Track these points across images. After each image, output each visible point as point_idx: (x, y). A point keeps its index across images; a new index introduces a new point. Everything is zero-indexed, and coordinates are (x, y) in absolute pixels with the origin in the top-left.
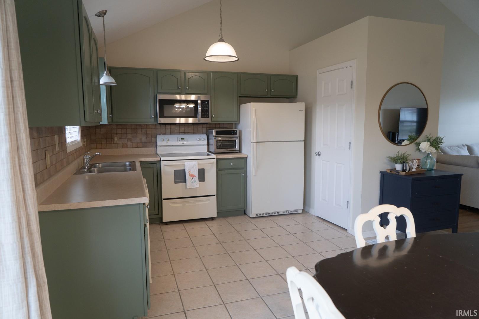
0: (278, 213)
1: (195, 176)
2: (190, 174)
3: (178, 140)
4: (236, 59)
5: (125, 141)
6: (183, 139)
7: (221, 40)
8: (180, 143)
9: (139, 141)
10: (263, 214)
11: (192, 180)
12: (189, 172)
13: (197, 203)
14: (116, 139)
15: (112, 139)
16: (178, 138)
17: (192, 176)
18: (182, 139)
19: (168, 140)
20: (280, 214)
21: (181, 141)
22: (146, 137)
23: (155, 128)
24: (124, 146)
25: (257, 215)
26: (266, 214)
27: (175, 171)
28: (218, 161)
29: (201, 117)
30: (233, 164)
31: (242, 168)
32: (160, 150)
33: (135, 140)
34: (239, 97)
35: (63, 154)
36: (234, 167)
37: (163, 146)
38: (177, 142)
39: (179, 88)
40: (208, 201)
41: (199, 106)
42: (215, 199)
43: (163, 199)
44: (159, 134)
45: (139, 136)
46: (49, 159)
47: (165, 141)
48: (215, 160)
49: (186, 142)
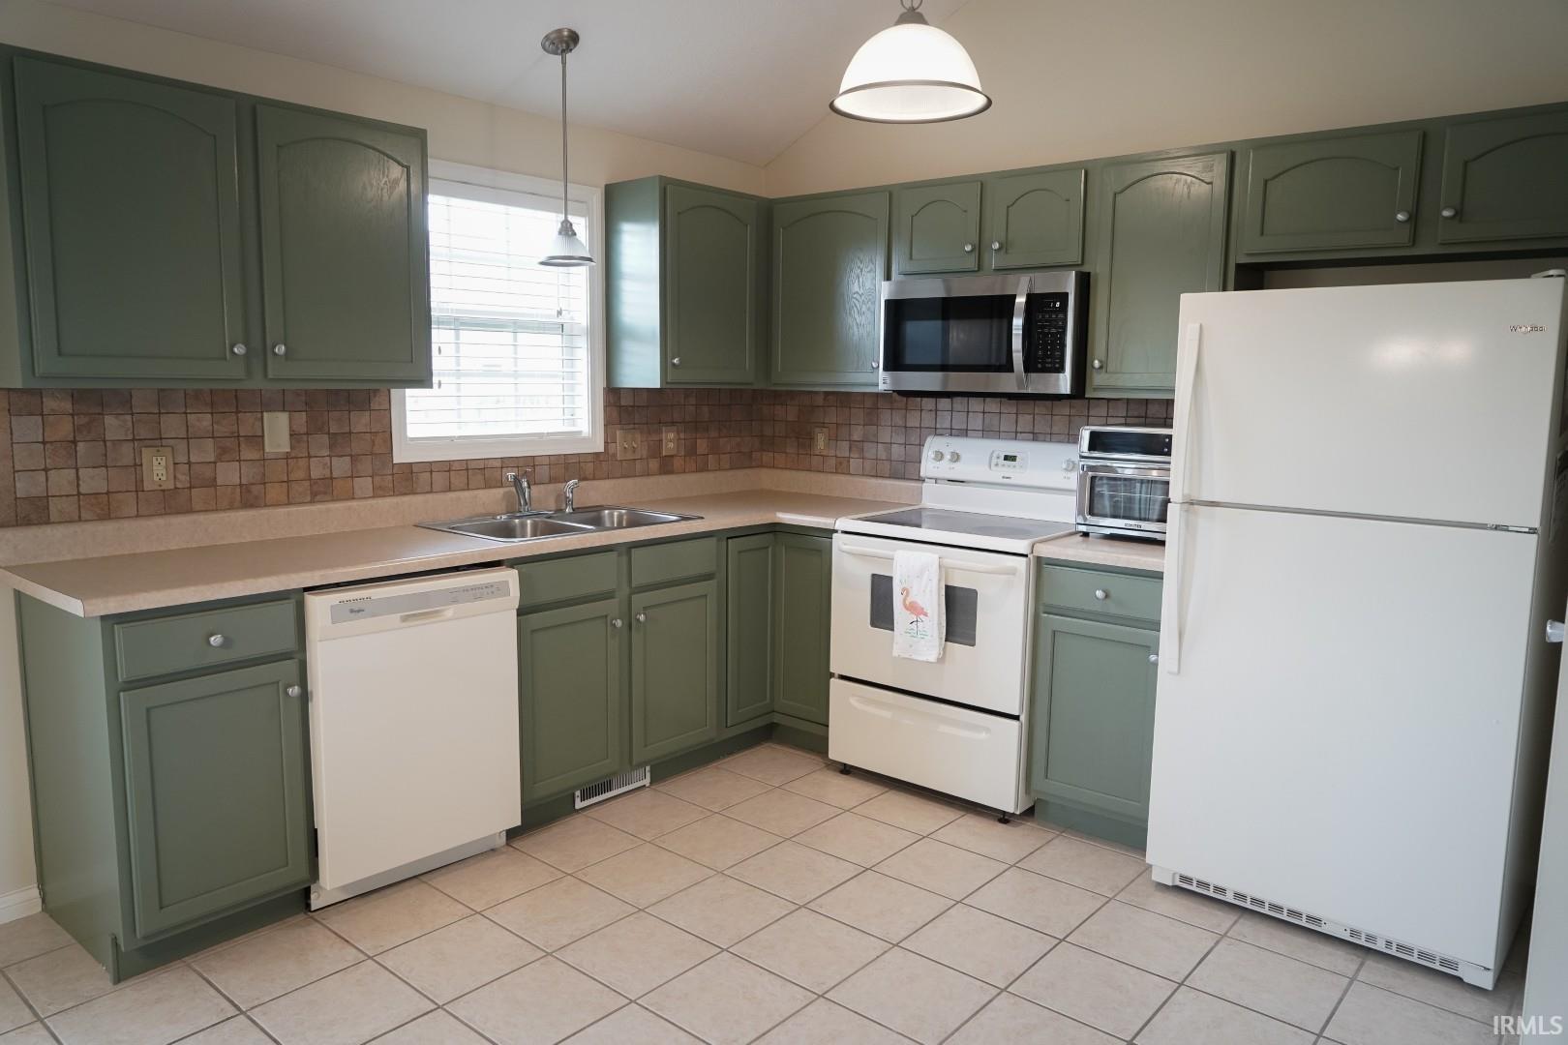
1: (926, 615)
2: (907, 603)
3: (994, 461)
4: (979, 97)
5: (843, 449)
6: (1013, 458)
8: (996, 475)
9: (882, 455)
11: (914, 625)
12: (905, 591)
13: (944, 729)
14: (821, 441)
15: (812, 439)
16: (995, 455)
17: (913, 608)
18: (1006, 458)
19: (957, 457)
20: (1324, 929)
21: (1003, 465)
22: (903, 442)
23: (934, 408)
24: (842, 468)
25: (1184, 878)
26: (1239, 897)
27: (874, 575)
28: (1042, 566)
29: (1029, 367)
30: (1107, 596)
31: (1156, 626)
32: (932, 497)
33: (870, 451)
34: (1239, 266)
35: (341, 466)
36: (1113, 610)
37: (936, 480)
38: (987, 467)
39: (968, 248)
40: (983, 735)
41: (1018, 322)
42: (1010, 733)
43: (832, 675)
44: (936, 432)
45: (885, 435)
46: (158, 470)
47: (945, 463)
48: (1024, 559)
49: (1016, 474)
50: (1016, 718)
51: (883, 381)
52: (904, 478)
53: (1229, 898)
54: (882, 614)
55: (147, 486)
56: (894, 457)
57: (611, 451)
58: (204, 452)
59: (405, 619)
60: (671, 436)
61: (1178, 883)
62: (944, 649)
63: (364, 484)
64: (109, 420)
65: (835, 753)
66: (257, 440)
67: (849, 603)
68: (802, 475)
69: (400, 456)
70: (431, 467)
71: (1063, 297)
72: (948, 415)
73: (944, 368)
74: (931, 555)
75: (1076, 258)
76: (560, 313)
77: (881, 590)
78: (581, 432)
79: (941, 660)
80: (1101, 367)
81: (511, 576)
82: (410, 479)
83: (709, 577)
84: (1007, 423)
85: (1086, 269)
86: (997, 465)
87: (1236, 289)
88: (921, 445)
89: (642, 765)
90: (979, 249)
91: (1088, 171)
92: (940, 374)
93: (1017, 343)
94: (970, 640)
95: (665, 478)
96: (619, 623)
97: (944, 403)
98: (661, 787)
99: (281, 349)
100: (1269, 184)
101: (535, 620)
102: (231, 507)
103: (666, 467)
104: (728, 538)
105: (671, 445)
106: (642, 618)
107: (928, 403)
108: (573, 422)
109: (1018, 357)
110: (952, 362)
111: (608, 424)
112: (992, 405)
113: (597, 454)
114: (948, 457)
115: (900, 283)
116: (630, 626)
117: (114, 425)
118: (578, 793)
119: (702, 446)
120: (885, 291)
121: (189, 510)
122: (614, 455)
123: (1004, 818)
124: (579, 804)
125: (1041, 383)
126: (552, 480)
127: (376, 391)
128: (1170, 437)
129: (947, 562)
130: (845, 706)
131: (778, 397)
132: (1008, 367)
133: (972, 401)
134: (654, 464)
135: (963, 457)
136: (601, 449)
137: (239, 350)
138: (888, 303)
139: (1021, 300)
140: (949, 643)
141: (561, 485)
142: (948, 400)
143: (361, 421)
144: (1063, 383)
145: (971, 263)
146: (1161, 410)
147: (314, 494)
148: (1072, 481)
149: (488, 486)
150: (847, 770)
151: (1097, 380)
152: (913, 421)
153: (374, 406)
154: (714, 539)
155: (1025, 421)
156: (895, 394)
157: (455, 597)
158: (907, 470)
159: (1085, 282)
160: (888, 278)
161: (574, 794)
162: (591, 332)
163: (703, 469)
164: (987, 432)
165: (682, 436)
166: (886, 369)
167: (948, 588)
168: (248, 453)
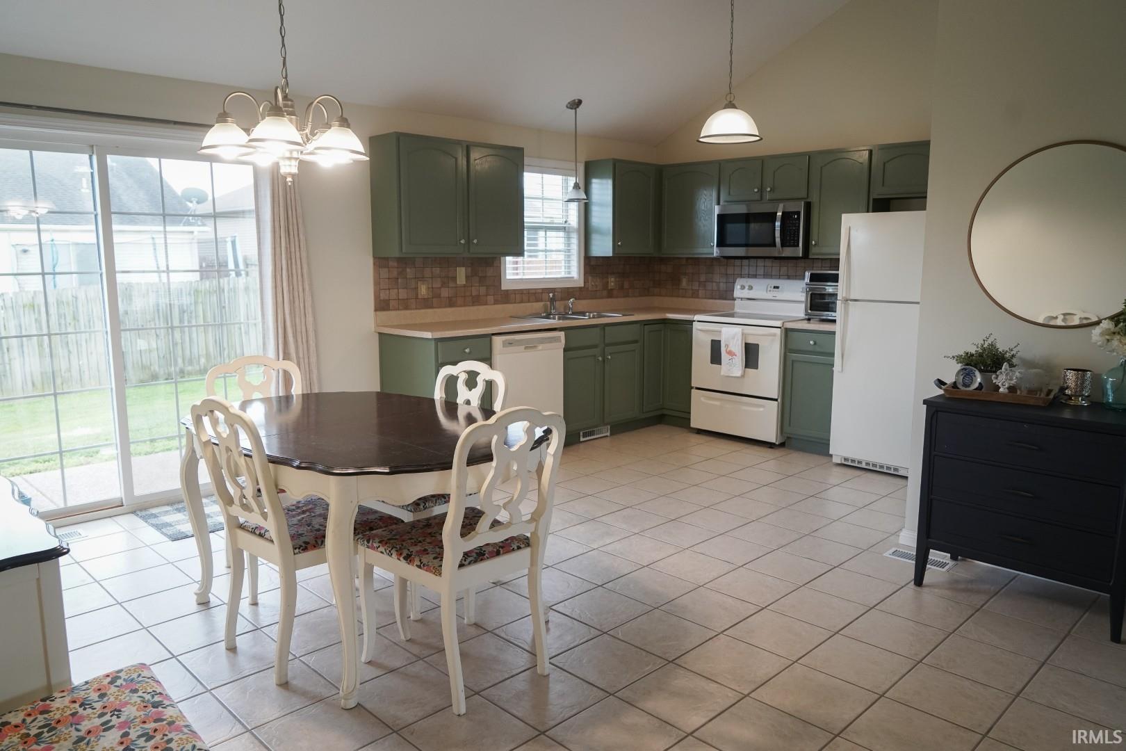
0: (896, 469)
1: (736, 356)
2: (728, 351)
3: (769, 289)
4: (758, 138)
5: (696, 286)
6: (777, 287)
7: (731, 105)
8: (769, 296)
9: (715, 287)
10: (860, 462)
11: (731, 361)
12: (727, 346)
13: (743, 408)
14: (684, 282)
15: (679, 281)
16: (769, 286)
17: (730, 353)
18: (775, 287)
19: (751, 288)
20: (900, 473)
21: (774, 291)
22: (725, 281)
23: (741, 265)
24: (695, 295)
25: (846, 459)
26: (868, 464)
27: (712, 341)
28: (787, 332)
29: (783, 245)
30: (815, 344)
31: (832, 355)
32: (739, 307)
33: (709, 286)
34: (874, 200)
35: (483, 290)
36: (818, 349)
37: (742, 299)
38: (765, 292)
39: (756, 190)
40: (761, 409)
41: (778, 224)
42: (773, 407)
43: (692, 388)
44: (741, 276)
45: (717, 278)
46: (423, 290)
47: (746, 290)
48: (779, 329)
49: (779, 295)
50: (776, 400)
51: (716, 252)
52: (725, 299)
53: (864, 465)
54: (716, 358)
55: (420, 297)
56: (721, 289)
57: (586, 286)
58: (437, 284)
59: (526, 348)
60: (613, 279)
61: (843, 462)
62: (744, 372)
63: (491, 298)
64: (408, 270)
65: (693, 425)
66: (454, 279)
67: (700, 353)
68: (675, 299)
69: (504, 287)
70: (515, 291)
71: (798, 213)
72: (747, 268)
73: (746, 245)
74: (738, 329)
75: (804, 194)
76: (566, 222)
77: (716, 347)
78: (573, 277)
79: (743, 376)
80: (815, 245)
81: (562, 334)
82: (508, 297)
83: (636, 342)
84: (775, 271)
85: (809, 200)
86: (770, 291)
87: (873, 211)
88: (734, 283)
89: (607, 424)
90: (761, 190)
91: (810, 156)
92: (744, 248)
93: (778, 234)
94: (756, 367)
95: (610, 300)
96: (600, 359)
97: (745, 262)
98: (615, 437)
99: (475, 241)
100: (886, 165)
101: (570, 354)
102: (445, 307)
103: (610, 295)
104: (645, 325)
105: (612, 284)
106: (609, 357)
107: (738, 262)
108: (569, 273)
109: (778, 240)
110: (750, 242)
111: (585, 273)
112: (768, 263)
113: (580, 288)
114: (747, 287)
115: (723, 206)
116: (604, 361)
117: (410, 272)
118: (581, 434)
119: (626, 285)
120: (717, 210)
121: (431, 307)
122: (588, 288)
123: (770, 445)
124: (582, 439)
125: (788, 252)
126: (562, 299)
127: (495, 258)
128: (838, 274)
129: (746, 331)
130: (699, 402)
131: (662, 260)
132: (774, 245)
133: (759, 260)
134: (605, 293)
135: (754, 287)
136: (583, 286)
137: (462, 242)
138: (718, 215)
139: (779, 214)
140: (747, 369)
141: (566, 302)
142: (747, 261)
143: (490, 272)
144: (799, 251)
145: (757, 197)
146: (835, 263)
147: (473, 302)
148: (802, 297)
149: (537, 301)
150: (700, 432)
151: (814, 251)
152: (730, 271)
153: (495, 265)
154: (639, 325)
155: (784, 270)
156: (722, 259)
157: (542, 341)
158: (728, 295)
159: (808, 206)
160: (718, 203)
161: (579, 434)
162: (578, 231)
163: (627, 296)
164: (767, 276)
165: (617, 279)
166: (717, 246)
167: (746, 344)
168: (451, 285)
